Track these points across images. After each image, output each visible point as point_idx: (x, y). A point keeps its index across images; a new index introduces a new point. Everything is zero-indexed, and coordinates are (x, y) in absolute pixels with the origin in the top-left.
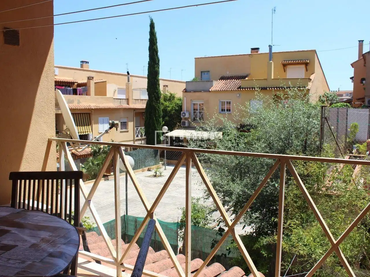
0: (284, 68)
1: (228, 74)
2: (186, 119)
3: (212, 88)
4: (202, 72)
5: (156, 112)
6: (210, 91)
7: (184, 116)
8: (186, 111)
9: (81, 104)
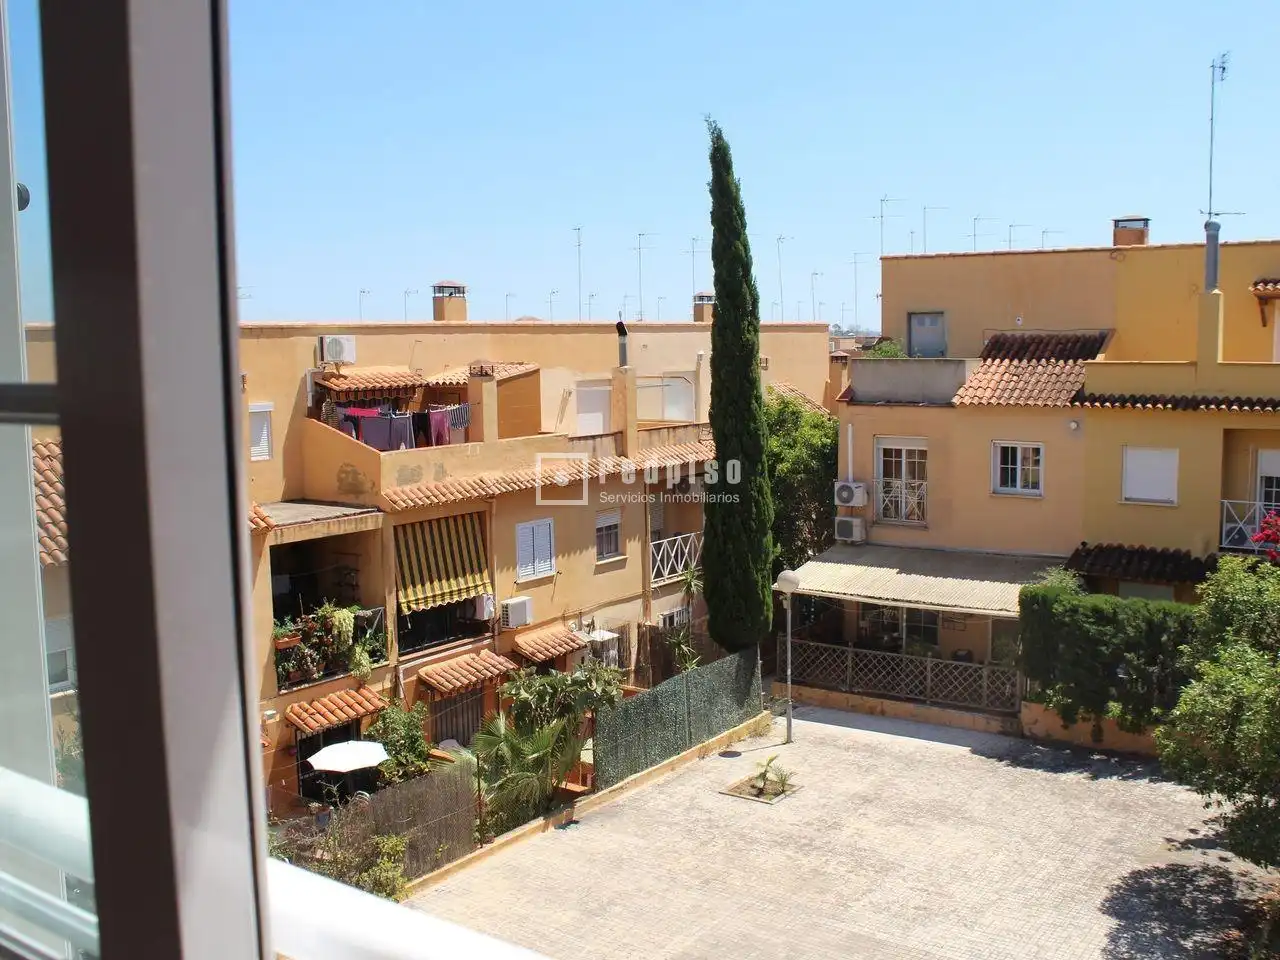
0: (1263, 312)
1: (1021, 326)
2: (852, 512)
3: (961, 392)
4: (910, 315)
5: (751, 513)
6: (951, 405)
7: (848, 500)
8: (854, 481)
9: (449, 479)
